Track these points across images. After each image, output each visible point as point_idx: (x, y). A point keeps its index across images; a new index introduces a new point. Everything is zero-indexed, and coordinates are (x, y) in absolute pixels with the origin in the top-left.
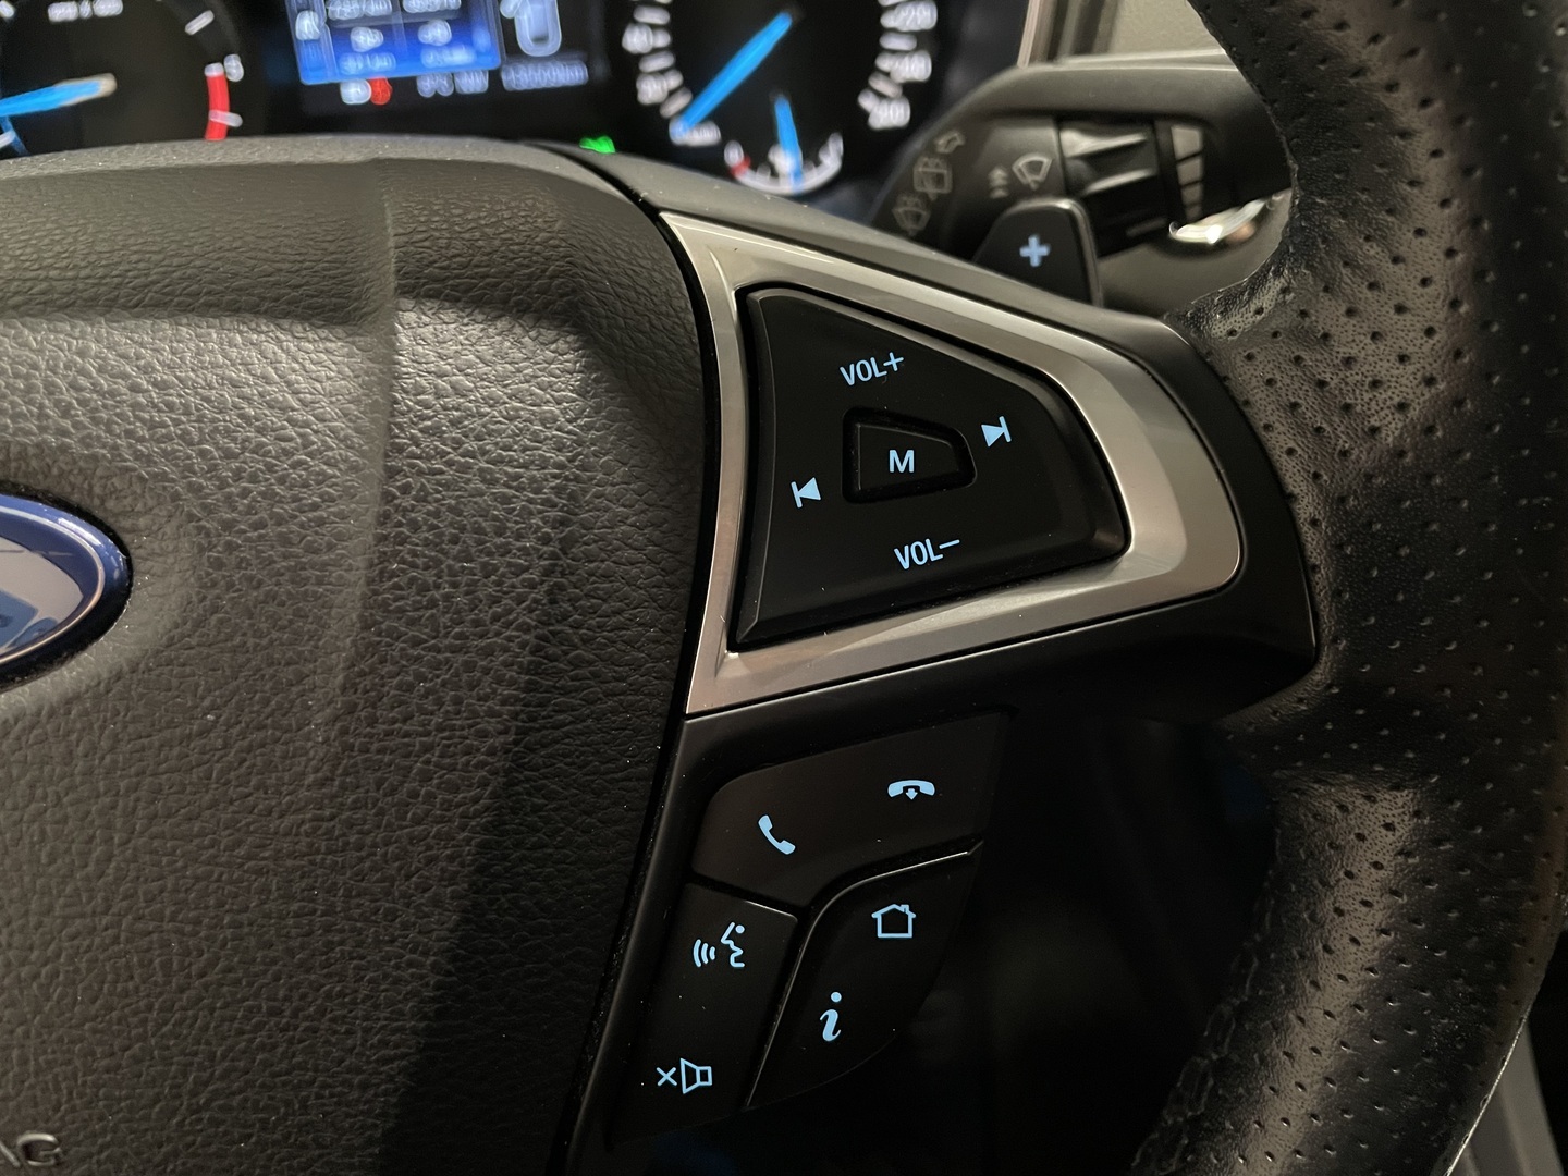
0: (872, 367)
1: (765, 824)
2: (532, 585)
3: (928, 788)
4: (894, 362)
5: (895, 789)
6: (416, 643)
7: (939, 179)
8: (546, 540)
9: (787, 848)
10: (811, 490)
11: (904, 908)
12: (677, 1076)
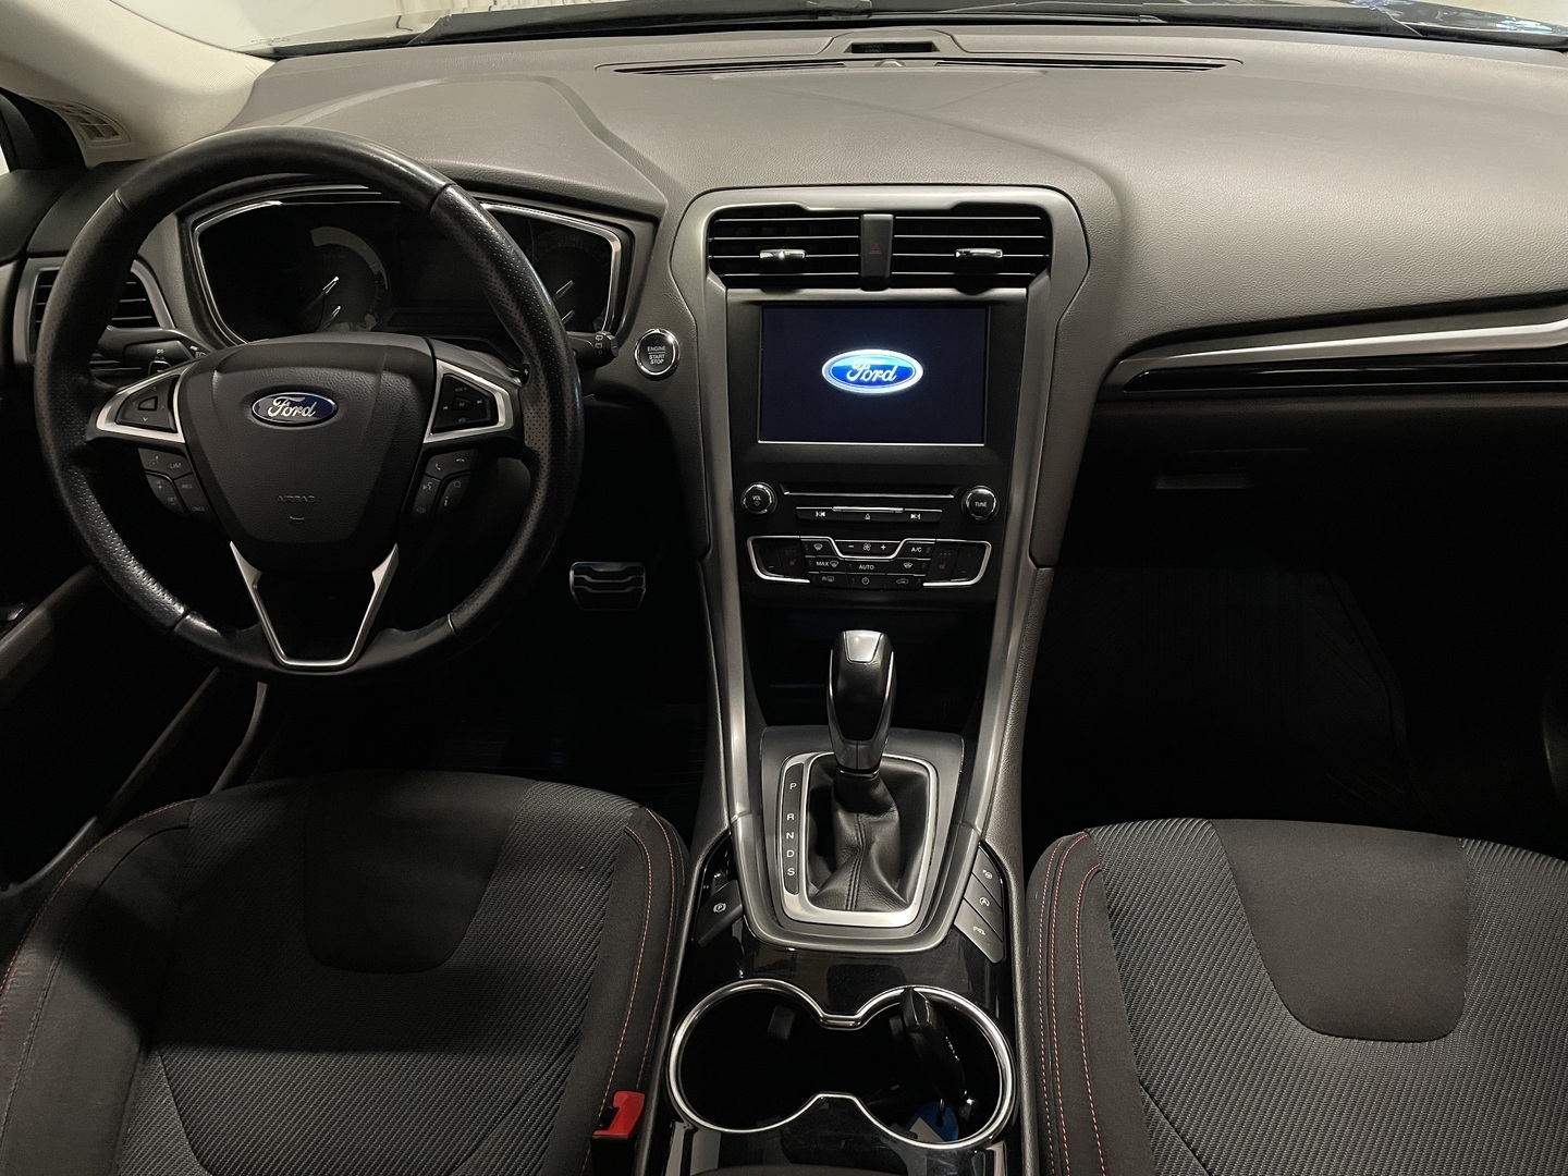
0: (461, 389)
4: (465, 388)
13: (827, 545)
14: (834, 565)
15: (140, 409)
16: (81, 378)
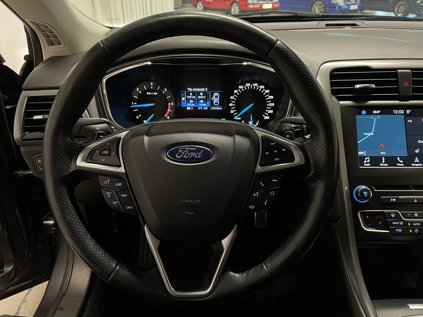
0: (273, 144)
1: (261, 183)
2: (245, 158)
3: (276, 181)
4: (275, 143)
5: (273, 180)
6: (236, 161)
7: (277, 128)
8: (247, 154)
9: (263, 185)
10: (268, 153)
11: (273, 192)
12: (251, 207)
13: (397, 214)
14: (401, 224)
15: (100, 154)
16: (68, 139)
